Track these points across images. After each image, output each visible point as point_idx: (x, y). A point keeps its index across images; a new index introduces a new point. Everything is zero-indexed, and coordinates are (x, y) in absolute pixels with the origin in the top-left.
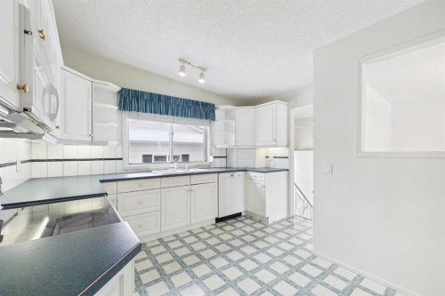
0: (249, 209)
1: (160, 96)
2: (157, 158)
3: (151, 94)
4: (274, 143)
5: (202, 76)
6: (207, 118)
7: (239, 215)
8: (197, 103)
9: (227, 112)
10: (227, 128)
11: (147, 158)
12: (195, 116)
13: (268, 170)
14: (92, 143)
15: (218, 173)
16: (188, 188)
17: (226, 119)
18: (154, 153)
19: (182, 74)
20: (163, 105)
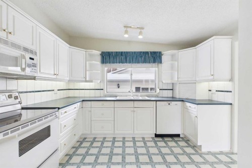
0: (186, 133)
1: (122, 52)
2: (143, 89)
3: (117, 52)
4: (212, 77)
5: (140, 33)
6: (154, 62)
7: (178, 136)
8: (147, 53)
9: (173, 56)
10: (172, 67)
11: (138, 89)
12: (145, 62)
13: (211, 103)
14: (86, 81)
15: (156, 101)
16: (132, 109)
17: (172, 61)
18: (142, 87)
19: (126, 36)
20: (123, 57)
